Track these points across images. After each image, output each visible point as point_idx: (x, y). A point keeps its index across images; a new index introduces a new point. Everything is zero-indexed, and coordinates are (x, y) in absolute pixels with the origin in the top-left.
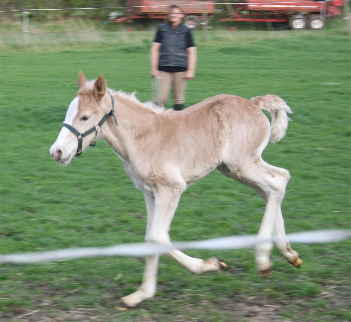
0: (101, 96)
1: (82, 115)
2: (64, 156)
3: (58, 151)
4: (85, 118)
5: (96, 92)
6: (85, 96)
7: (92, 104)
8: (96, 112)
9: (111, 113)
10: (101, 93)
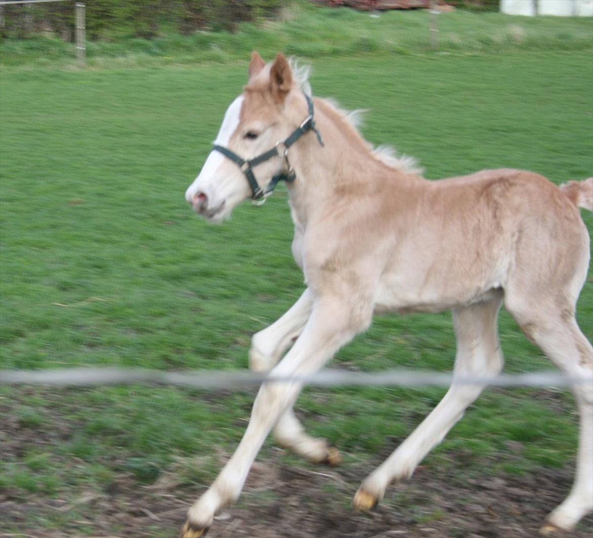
0: (282, 94)
1: (247, 128)
2: (211, 205)
3: (199, 194)
4: (251, 136)
5: (275, 86)
6: (255, 95)
7: (266, 109)
8: (274, 125)
9: (309, 126)
10: (282, 87)
